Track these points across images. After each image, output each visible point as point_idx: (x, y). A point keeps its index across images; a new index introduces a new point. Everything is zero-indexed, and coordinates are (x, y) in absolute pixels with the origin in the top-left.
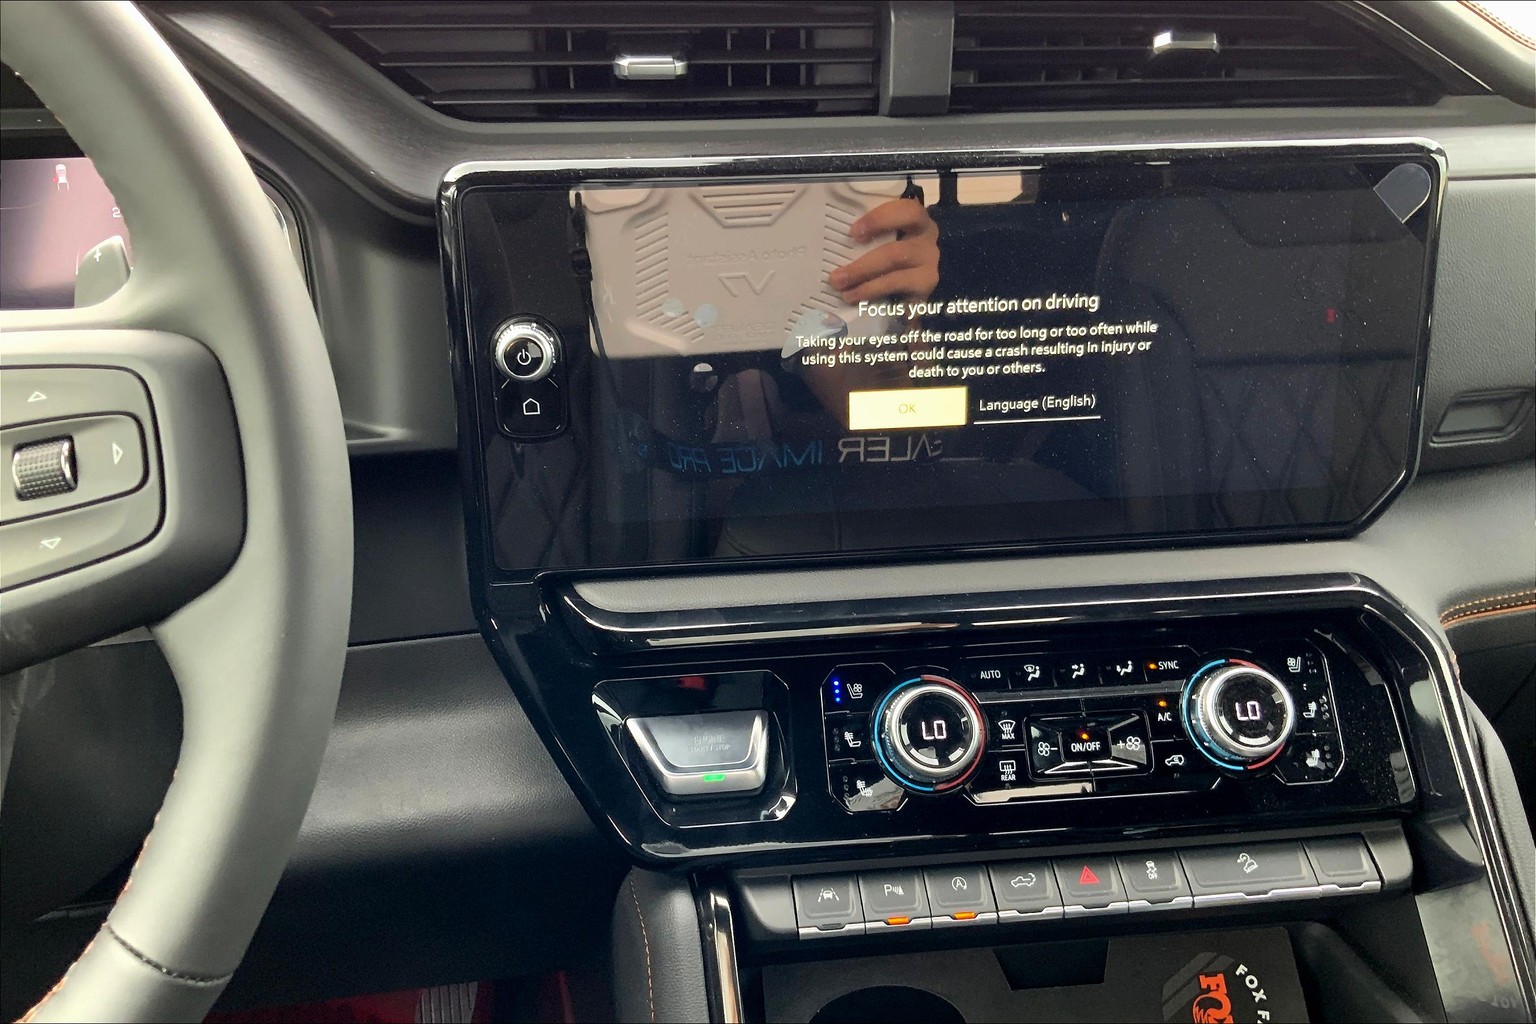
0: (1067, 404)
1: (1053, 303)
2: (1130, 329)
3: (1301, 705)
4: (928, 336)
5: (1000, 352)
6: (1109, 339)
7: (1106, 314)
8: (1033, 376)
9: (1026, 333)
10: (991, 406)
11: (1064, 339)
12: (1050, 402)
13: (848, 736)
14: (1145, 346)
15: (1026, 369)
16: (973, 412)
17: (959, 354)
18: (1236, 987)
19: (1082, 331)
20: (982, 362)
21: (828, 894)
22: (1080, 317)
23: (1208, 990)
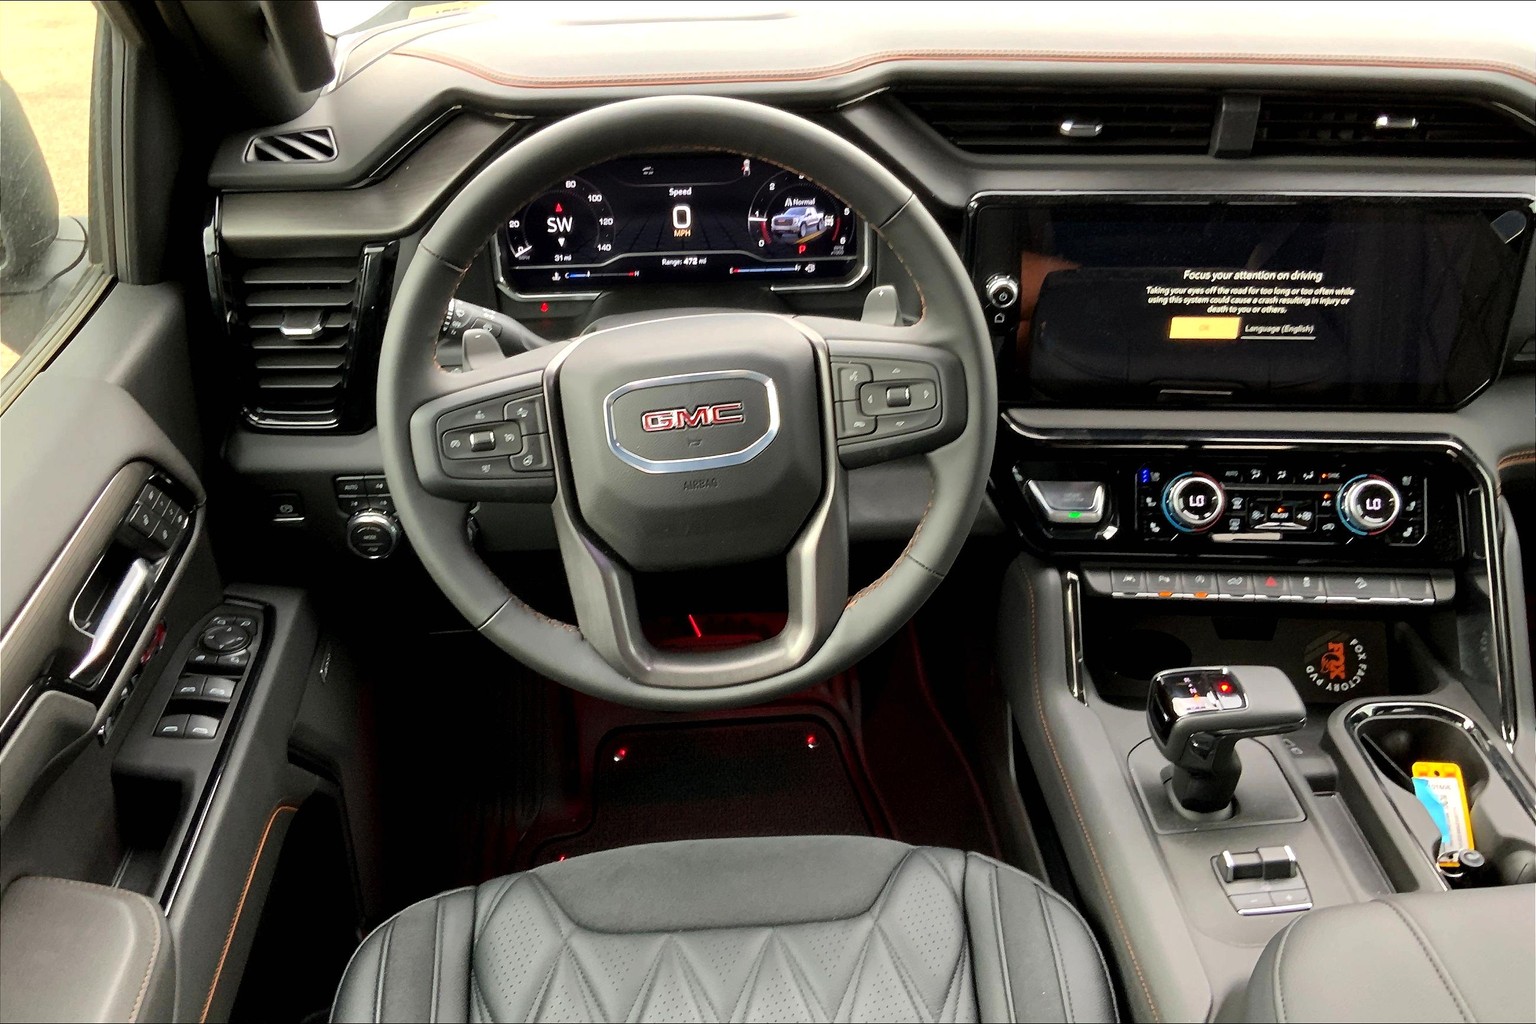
0: (1296, 330)
1: (1296, 276)
2: (1338, 292)
3: (1405, 502)
4: (1222, 290)
5: (1262, 301)
6: (1326, 297)
7: (1325, 284)
8: (1279, 314)
9: (1278, 291)
10: (1253, 329)
11: (1299, 295)
12: (1287, 328)
13: (1149, 500)
14: (1345, 301)
15: (1275, 310)
16: (1242, 332)
17: (1238, 301)
18: (1350, 651)
19: (1310, 292)
20: (1251, 305)
21: (1129, 578)
22: (1311, 284)
23: (1332, 650)
